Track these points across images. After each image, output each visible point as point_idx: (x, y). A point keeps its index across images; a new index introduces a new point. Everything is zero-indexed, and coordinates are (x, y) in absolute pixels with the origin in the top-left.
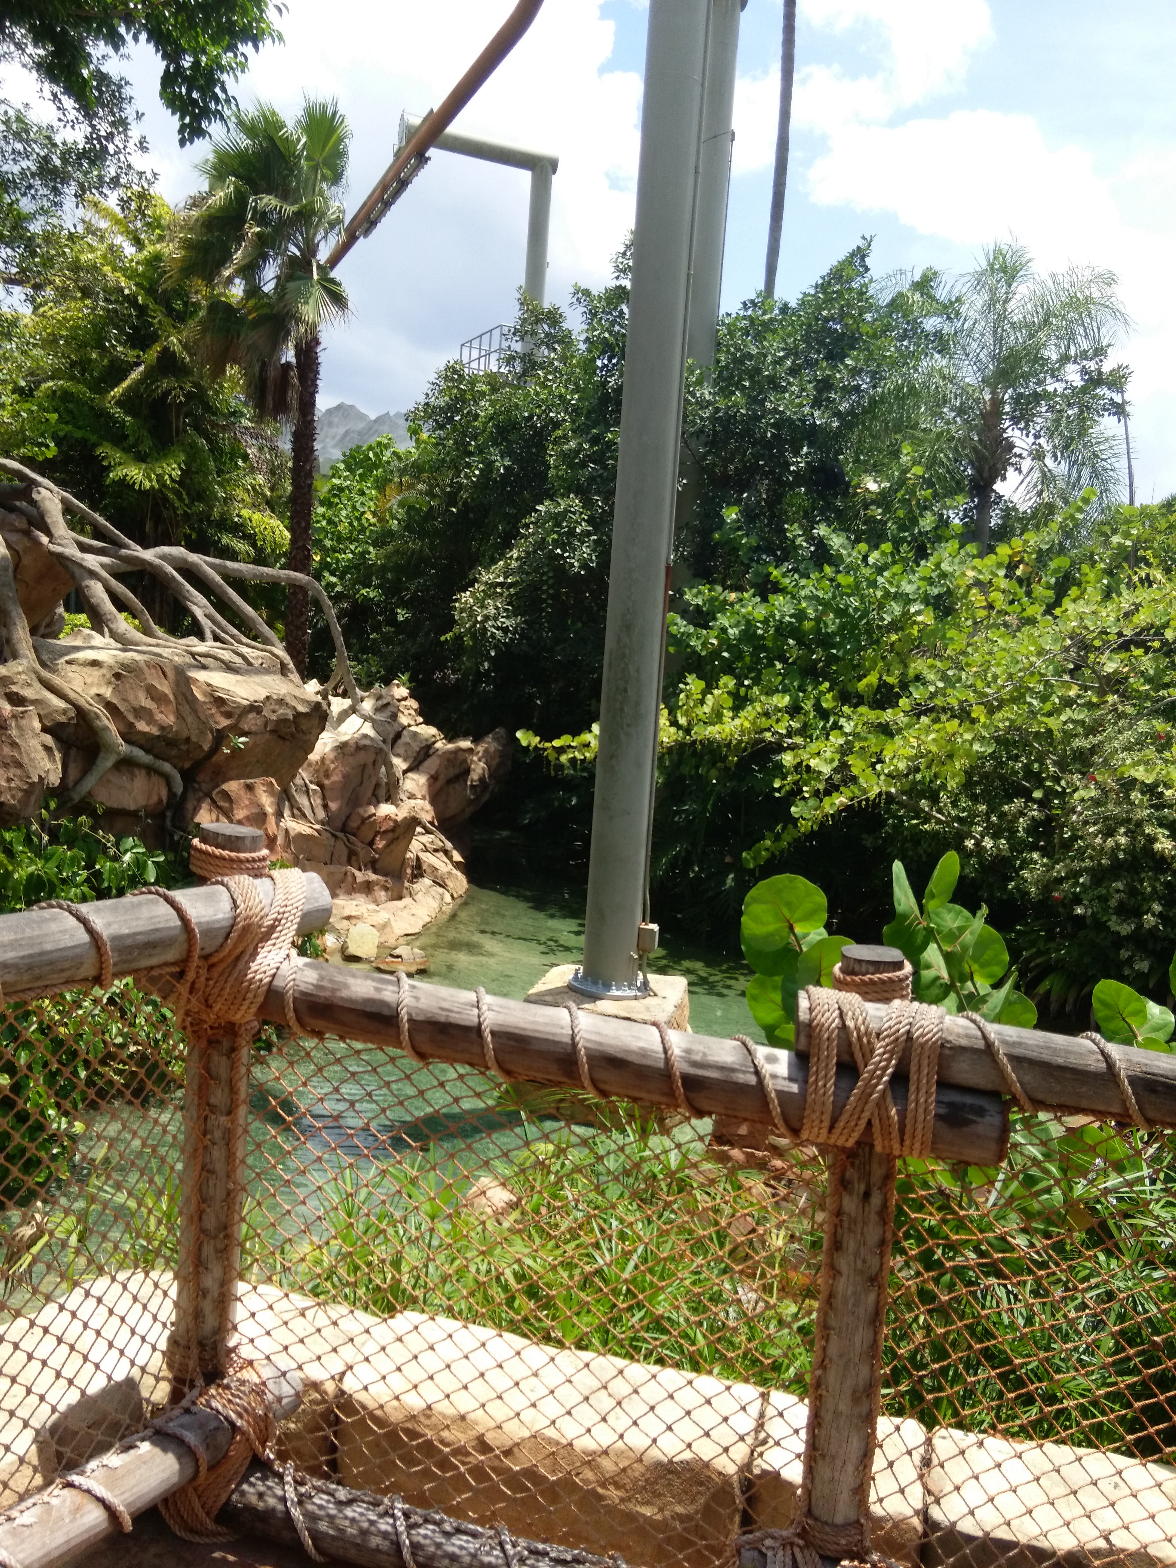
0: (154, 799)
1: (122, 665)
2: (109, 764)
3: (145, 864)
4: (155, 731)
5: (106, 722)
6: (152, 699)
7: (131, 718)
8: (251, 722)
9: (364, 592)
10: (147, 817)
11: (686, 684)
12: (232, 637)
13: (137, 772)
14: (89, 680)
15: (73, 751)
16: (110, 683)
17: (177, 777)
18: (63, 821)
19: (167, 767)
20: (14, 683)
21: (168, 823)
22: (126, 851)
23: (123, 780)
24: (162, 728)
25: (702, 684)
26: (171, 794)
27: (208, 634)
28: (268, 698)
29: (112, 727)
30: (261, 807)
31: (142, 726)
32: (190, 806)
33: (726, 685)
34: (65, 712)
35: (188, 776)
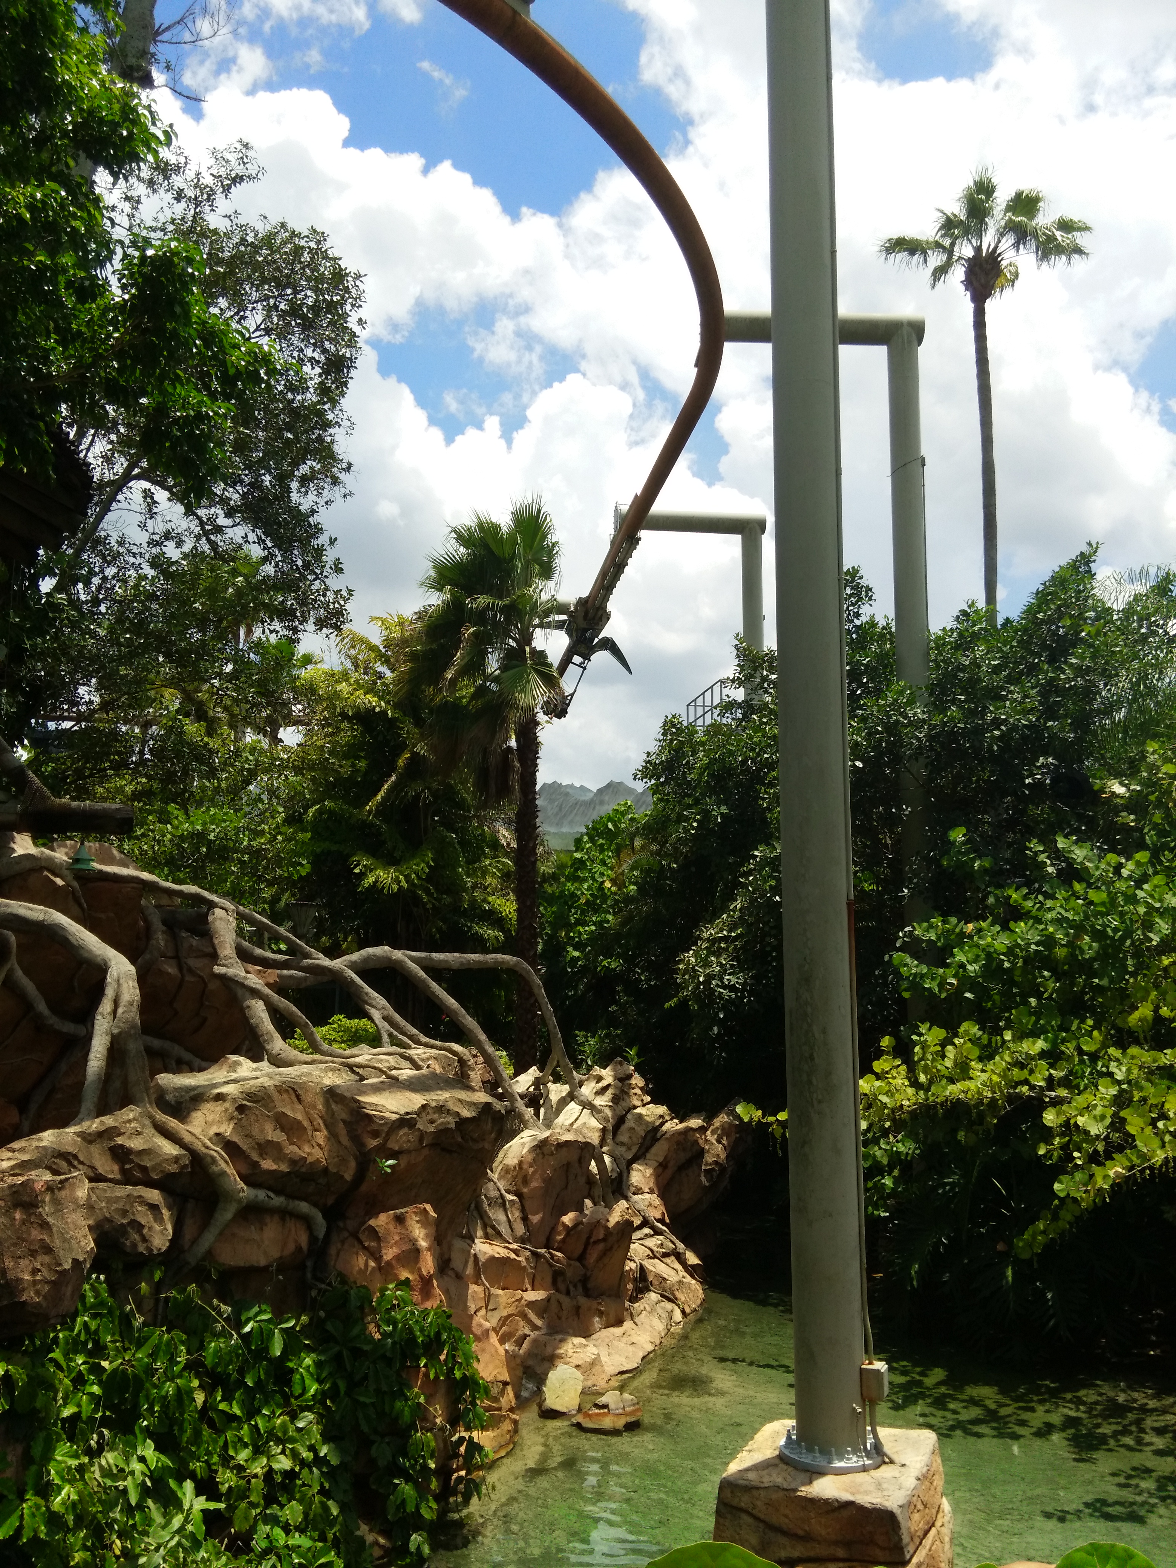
0: (291, 1247)
1: (248, 1094)
2: (229, 1215)
3: (271, 1334)
4: (284, 1168)
5: (223, 1165)
6: (283, 1130)
7: (255, 1156)
8: (403, 1139)
9: (605, 963)
10: (279, 1270)
11: (920, 1035)
12: (411, 1037)
13: (268, 1219)
14: (210, 1118)
15: (190, 1205)
16: (232, 1118)
17: (318, 1217)
18: (173, 1293)
19: (304, 1207)
20: (121, 1134)
21: (309, 1275)
22: (248, 1321)
23: (252, 1232)
24: (293, 1162)
25: (941, 1033)
26: (313, 1238)
27: (385, 1038)
28: (424, 1107)
29: (231, 1170)
30: (413, 1241)
31: (268, 1165)
32: (333, 1251)
33: (967, 1032)
34: (176, 1159)
35: (333, 1214)
